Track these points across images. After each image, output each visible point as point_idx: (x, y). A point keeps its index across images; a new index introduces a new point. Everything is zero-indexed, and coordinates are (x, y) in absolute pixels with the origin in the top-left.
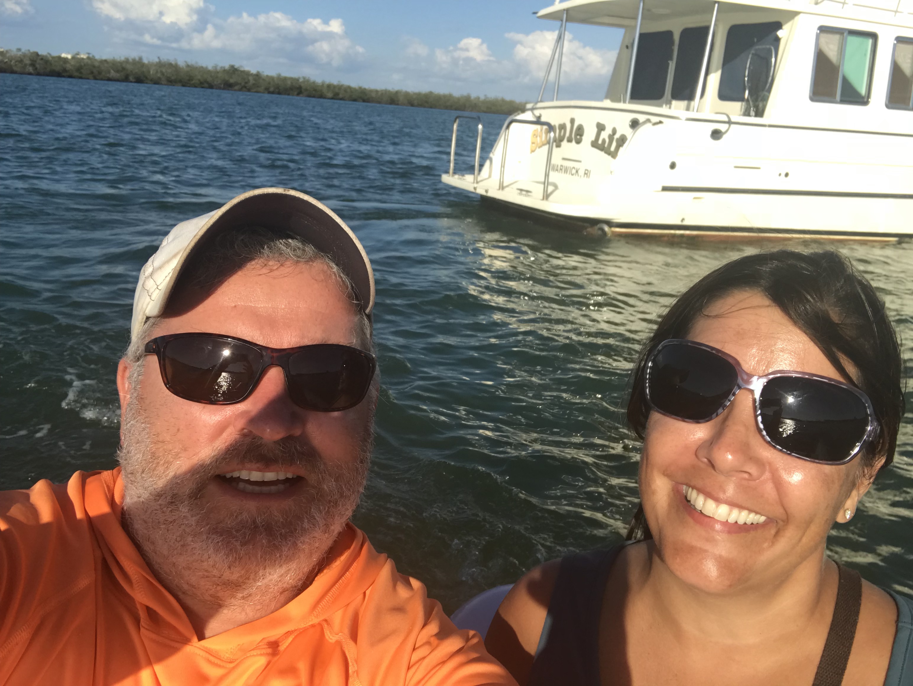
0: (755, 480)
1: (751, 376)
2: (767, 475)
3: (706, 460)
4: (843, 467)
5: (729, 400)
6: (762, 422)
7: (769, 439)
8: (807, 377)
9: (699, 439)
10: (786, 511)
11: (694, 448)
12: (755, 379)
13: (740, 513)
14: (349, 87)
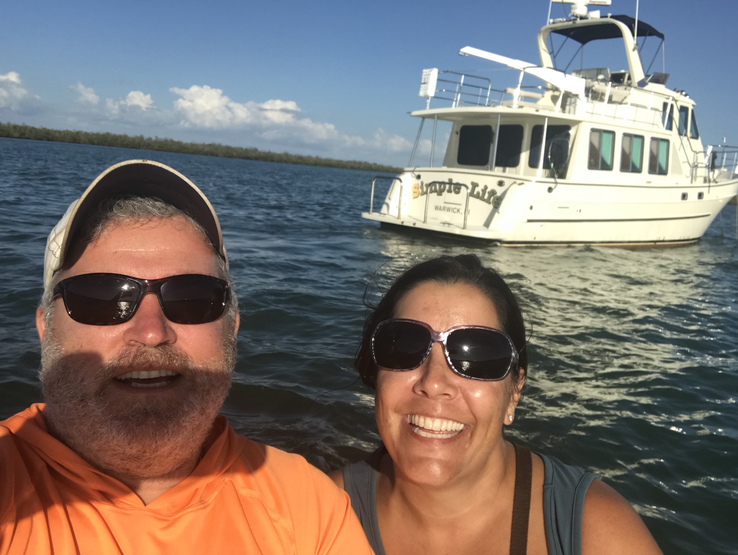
0: (453, 399)
1: (439, 333)
2: (460, 395)
3: (420, 393)
4: (502, 381)
5: (429, 351)
6: (451, 361)
7: (457, 371)
8: (472, 328)
9: (414, 381)
10: (474, 416)
11: (412, 386)
12: (441, 334)
13: (448, 423)
14: (34, 128)
